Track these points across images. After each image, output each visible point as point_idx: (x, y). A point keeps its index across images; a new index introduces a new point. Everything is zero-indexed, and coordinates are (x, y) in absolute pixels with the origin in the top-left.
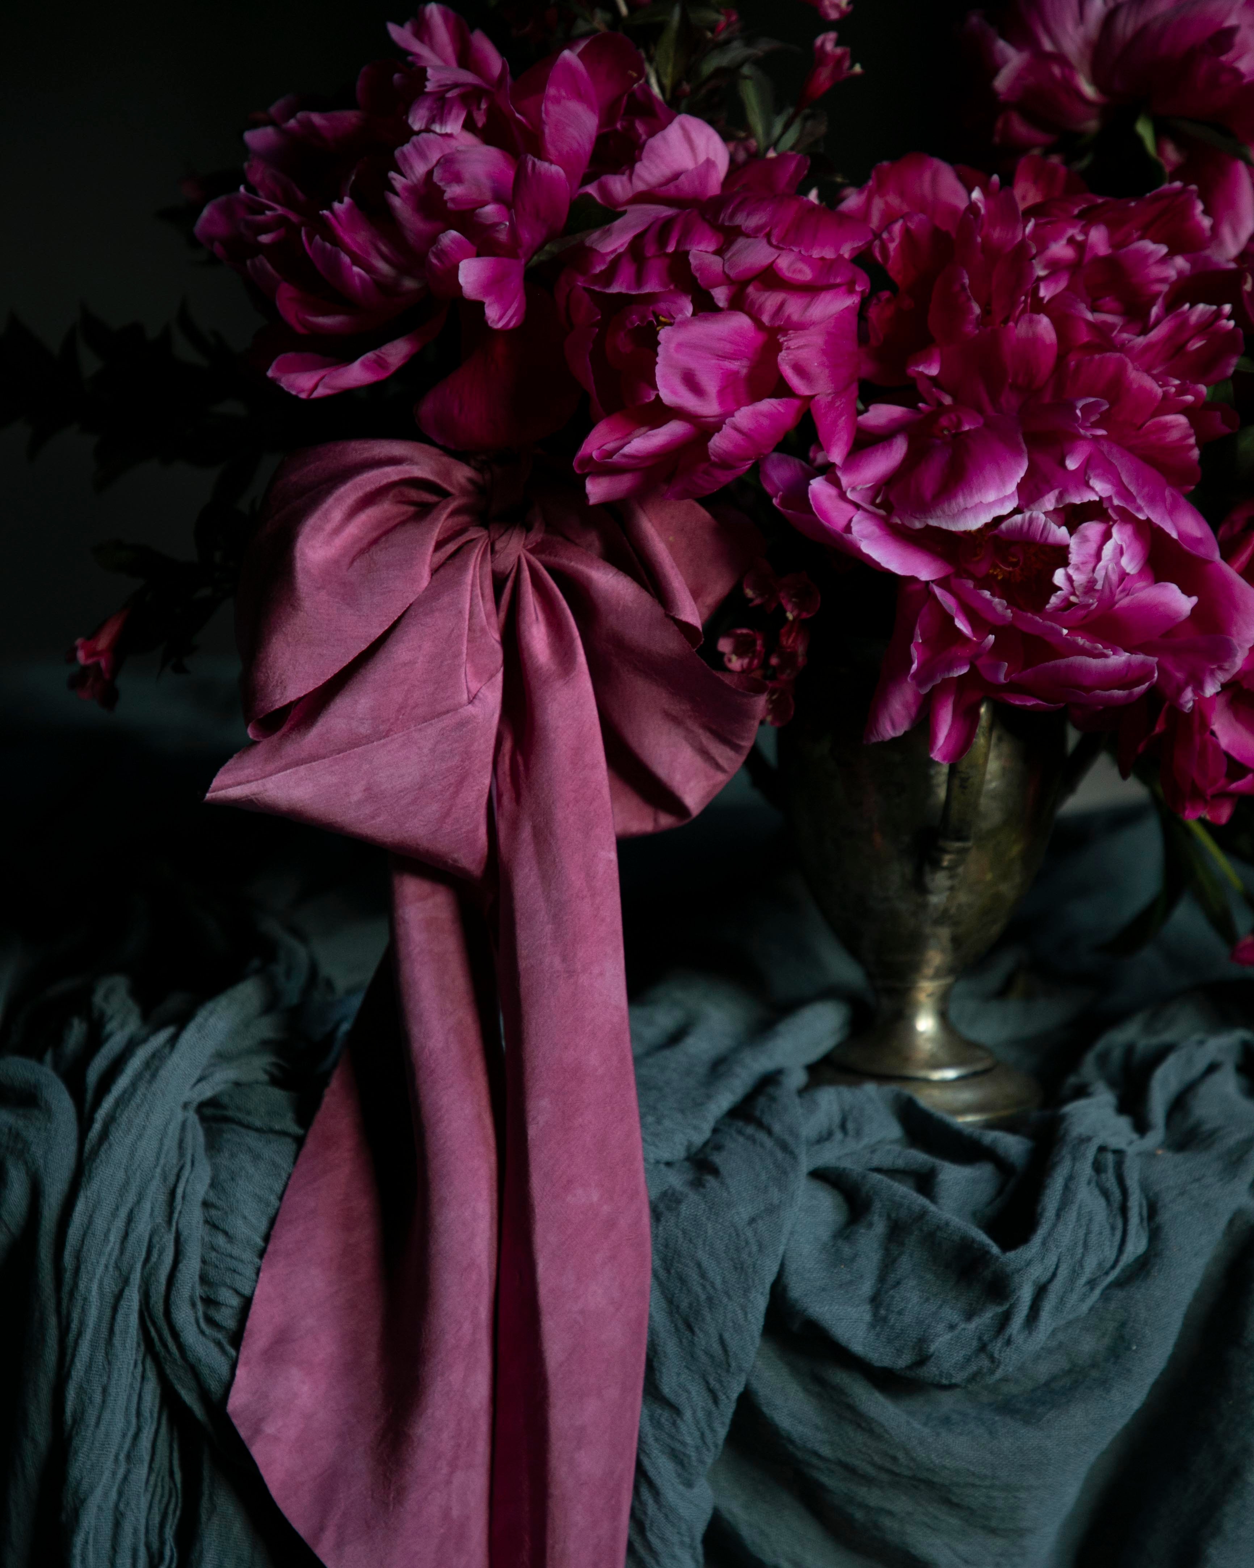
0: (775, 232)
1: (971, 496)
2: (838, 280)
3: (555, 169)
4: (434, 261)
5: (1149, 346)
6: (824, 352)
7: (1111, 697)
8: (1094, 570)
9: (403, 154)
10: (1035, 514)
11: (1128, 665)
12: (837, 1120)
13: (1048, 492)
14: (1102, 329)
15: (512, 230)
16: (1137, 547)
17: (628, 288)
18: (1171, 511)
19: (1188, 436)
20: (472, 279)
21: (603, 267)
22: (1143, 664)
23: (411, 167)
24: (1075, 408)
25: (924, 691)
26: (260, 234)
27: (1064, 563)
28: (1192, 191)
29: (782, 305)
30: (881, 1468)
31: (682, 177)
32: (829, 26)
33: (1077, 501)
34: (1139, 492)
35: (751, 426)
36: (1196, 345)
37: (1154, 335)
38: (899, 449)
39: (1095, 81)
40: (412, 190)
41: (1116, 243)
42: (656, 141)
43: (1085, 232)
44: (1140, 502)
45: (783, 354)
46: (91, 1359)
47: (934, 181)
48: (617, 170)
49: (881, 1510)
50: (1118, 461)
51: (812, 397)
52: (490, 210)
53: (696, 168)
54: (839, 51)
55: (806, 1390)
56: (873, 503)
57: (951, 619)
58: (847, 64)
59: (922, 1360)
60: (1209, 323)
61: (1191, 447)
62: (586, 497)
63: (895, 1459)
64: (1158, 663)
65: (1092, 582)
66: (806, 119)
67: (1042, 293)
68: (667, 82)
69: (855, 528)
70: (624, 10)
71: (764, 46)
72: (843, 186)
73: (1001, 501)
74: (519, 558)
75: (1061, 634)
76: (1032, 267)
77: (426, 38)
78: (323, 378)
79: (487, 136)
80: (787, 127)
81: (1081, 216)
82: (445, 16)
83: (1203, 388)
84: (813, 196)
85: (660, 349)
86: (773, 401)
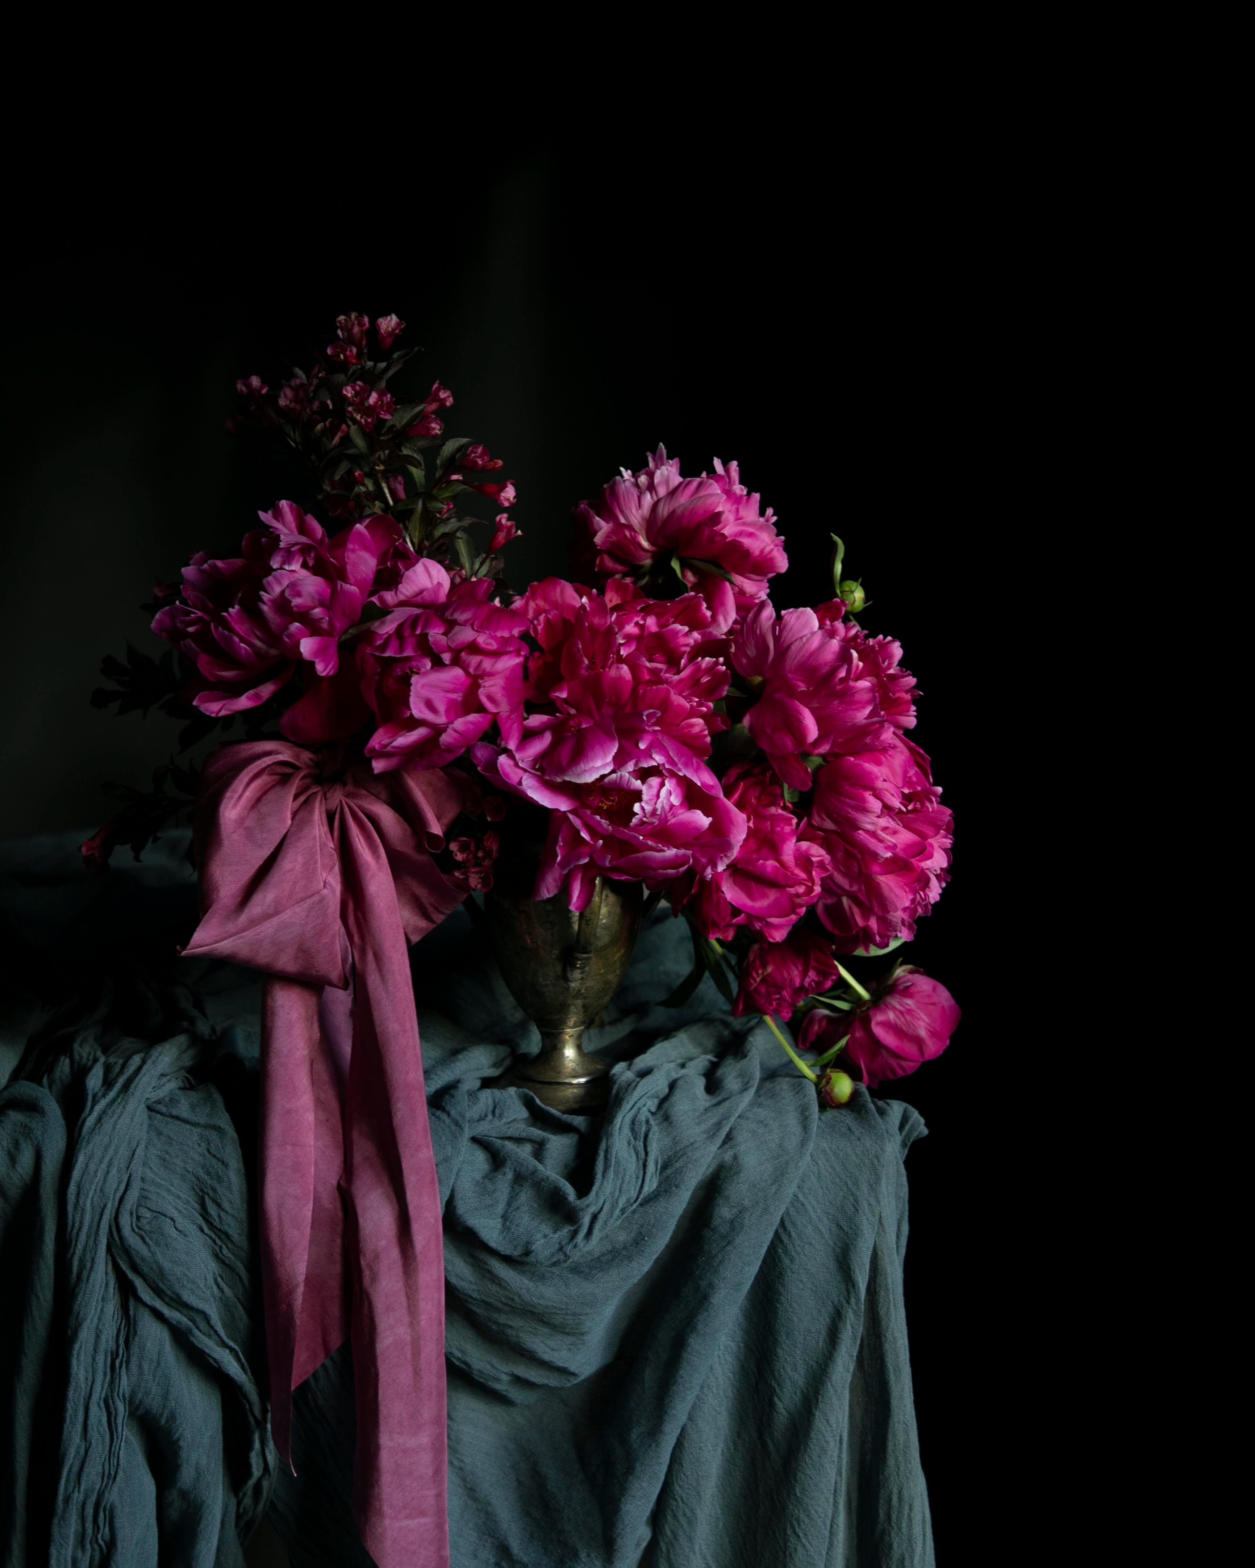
0: (476, 623)
1: (588, 762)
2: (511, 649)
3: (354, 588)
4: (287, 640)
5: (681, 681)
6: (504, 688)
7: (667, 874)
8: (656, 803)
9: (268, 582)
10: (623, 773)
11: (676, 856)
12: (491, 1108)
13: (630, 761)
14: (655, 672)
15: (330, 622)
16: (679, 790)
17: (395, 653)
18: (697, 770)
19: (704, 730)
20: (307, 649)
21: (381, 642)
22: (684, 855)
23: (272, 589)
24: (643, 715)
25: (565, 872)
26: (188, 627)
27: (640, 800)
28: (701, 597)
29: (480, 663)
30: (506, 1304)
31: (425, 593)
32: (503, 510)
33: (646, 766)
34: (679, 760)
35: (464, 729)
36: (705, 679)
37: (683, 674)
38: (547, 738)
39: (649, 539)
40: (274, 601)
41: (662, 625)
42: (410, 573)
43: (644, 619)
44: (680, 766)
45: (481, 690)
46: (87, 1242)
47: (562, 592)
48: (388, 589)
49: (505, 1325)
50: (667, 744)
51: (498, 713)
52: (317, 612)
53: (432, 588)
54: (509, 523)
55: (465, 1261)
56: (533, 768)
57: (579, 832)
58: (514, 531)
59: (527, 1253)
60: (712, 669)
61: (706, 736)
62: (372, 769)
63: (513, 1300)
64: (692, 854)
65: (655, 810)
66: (493, 559)
67: (622, 652)
68: (416, 541)
69: (524, 782)
70: (391, 502)
71: (467, 521)
72: (513, 595)
73: (604, 766)
74: (341, 801)
75: (639, 839)
76: (615, 639)
77: (280, 519)
78: (224, 705)
79: (315, 570)
80: (482, 564)
81: (642, 610)
82: (291, 507)
83: (711, 704)
84: (497, 602)
85: (412, 688)
86: (476, 715)
